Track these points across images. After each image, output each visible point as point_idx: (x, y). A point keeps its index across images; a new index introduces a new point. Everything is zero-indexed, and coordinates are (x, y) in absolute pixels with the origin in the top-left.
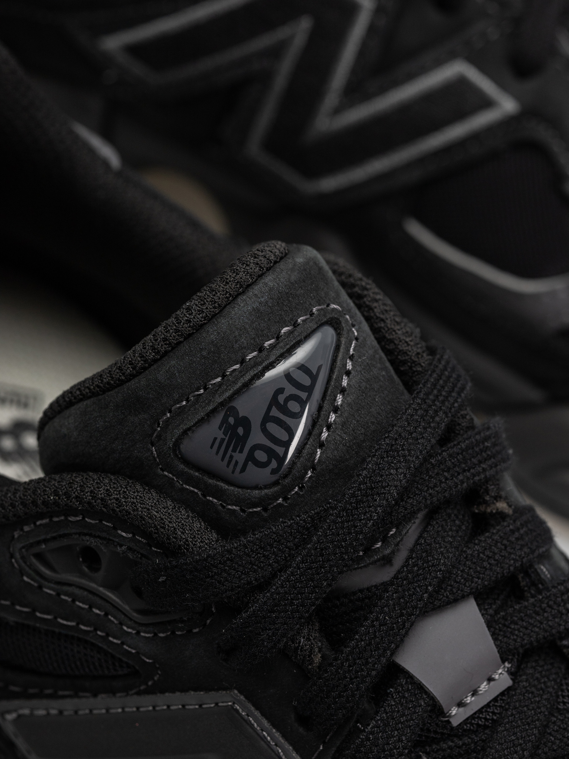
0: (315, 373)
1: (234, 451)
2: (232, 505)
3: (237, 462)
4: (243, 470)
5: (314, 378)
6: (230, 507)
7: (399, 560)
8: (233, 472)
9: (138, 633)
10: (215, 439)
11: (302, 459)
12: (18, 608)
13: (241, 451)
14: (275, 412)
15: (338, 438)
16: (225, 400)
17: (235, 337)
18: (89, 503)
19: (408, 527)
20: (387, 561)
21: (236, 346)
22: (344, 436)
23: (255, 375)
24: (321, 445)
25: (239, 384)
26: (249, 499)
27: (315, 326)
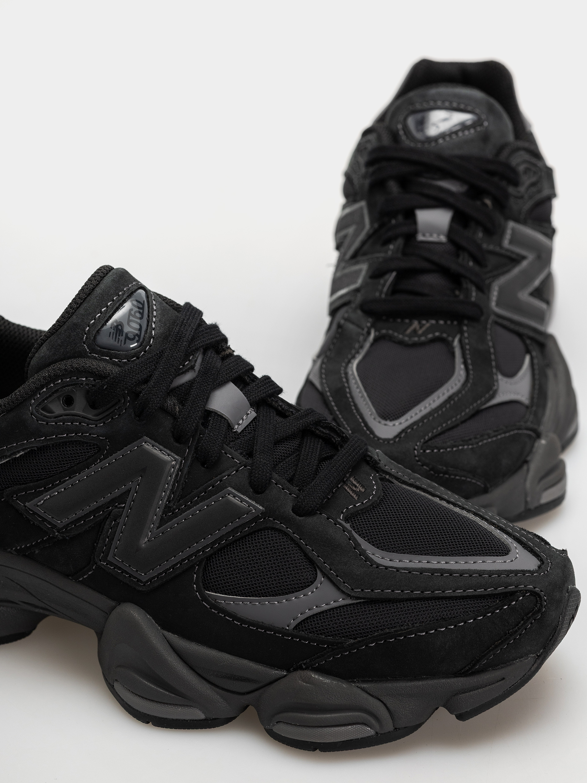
0: (143, 303)
1: (119, 336)
2: (124, 359)
3: (121, 340)
4: (125, 343)
5: (143, 305)
6: (123, 361)
7: (197, 367)
8: (121, 345)
9: (96, 426)
10: (110, 333)
11: (148, 334)
12: (48, 438)
13: (122, 335)
14: (131, 318)
15: (159, 325)
16: (111, 315)
17: (108, 290)
18: (65, 369)
19: (197, 356)
20: (192, 368)
21: (109, 294)
22: (162, 324)
23: (120, 304)
24: (154, 329)
25: (115, 308)
26: (130, 354)
27: (137, 288)
